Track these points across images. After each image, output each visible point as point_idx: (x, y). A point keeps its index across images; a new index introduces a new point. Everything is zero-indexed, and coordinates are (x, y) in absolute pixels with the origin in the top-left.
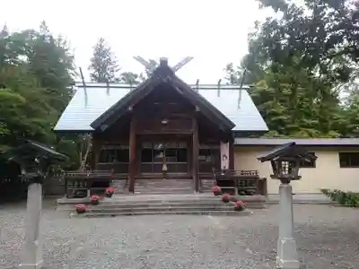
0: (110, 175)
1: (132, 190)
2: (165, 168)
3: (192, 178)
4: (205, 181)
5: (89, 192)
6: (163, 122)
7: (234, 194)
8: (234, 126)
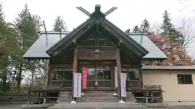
0: (59, 88)
5: (45, 100)
6: (96, 51)
7: (145, 102)
8: (147, 52)
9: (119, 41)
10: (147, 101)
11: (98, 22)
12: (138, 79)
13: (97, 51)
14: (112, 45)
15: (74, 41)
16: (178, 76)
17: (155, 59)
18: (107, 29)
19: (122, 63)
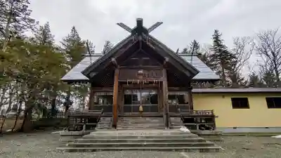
0: (100, 113)
1: (115, 126)
2: (141, 108)
3: (162, 117)
4: (172, 119)
5: (84, 126)
6: (139, 72)
7: (196, 129)
8: (198, 72)
9: (165, 59)
10: (198, 127)
11: (140, 38)
12: (187, 103)
13: (141, 72)
14: (158, 65)
15: (113, 59)
16: (233, 99)
17: (206, 81)
18: (151, 46)
19: (169, 85)
